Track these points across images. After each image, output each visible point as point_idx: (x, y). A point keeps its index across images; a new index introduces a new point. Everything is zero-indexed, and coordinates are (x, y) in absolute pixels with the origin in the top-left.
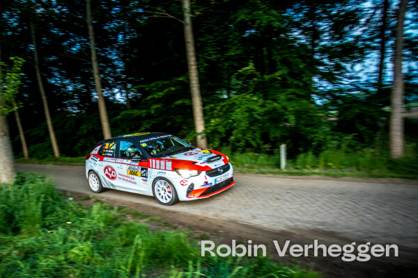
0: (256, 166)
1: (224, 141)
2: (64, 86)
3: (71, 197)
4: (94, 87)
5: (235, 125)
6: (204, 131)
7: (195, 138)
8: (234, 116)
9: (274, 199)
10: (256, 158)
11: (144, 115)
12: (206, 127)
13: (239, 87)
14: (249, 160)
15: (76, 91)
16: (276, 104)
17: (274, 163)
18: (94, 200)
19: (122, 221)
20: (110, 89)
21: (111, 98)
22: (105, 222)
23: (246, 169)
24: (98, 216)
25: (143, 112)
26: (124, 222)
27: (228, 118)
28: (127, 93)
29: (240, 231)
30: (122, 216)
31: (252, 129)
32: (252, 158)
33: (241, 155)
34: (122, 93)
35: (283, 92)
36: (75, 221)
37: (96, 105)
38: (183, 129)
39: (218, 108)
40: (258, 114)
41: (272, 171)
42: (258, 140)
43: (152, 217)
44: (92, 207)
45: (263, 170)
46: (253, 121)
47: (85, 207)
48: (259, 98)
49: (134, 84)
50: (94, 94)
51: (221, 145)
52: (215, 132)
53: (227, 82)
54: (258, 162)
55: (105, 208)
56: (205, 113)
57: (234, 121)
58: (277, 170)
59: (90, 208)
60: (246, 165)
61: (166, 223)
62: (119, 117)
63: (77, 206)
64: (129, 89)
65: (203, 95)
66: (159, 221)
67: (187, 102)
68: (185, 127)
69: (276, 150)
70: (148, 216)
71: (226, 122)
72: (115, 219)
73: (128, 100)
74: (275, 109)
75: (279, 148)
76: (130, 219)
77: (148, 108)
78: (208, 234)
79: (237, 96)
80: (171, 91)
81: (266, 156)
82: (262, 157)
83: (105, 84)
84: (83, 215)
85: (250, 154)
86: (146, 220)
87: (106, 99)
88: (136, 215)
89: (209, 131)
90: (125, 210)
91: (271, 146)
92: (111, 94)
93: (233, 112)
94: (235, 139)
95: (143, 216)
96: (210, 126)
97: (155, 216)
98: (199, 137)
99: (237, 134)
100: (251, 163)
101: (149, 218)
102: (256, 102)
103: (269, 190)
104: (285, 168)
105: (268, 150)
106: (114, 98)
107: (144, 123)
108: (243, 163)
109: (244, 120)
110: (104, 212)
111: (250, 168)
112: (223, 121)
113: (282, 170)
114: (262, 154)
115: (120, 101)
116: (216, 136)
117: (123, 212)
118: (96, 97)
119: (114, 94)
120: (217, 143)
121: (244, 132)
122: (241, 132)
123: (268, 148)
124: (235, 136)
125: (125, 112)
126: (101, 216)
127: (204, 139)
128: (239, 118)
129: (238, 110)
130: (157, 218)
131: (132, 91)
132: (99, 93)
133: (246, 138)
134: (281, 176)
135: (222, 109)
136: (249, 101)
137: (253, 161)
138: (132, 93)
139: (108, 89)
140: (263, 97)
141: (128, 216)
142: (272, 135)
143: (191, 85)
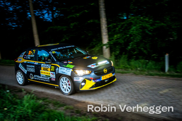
0: (146, 70)
2: (7, 7)
3: (8, 89)
4: (29, 9)
5: (132, 38)
6: (108, 42)
7: (102, 48)
8: (131, 31)
10: (146, 64)
11: (65, 30)
12: (109, 40)
13: (135, 11)
14: (141, 65)
16: (163, 24)
17: (160, 68)
18: (25, 92)
19: (45, 108)
20: (41, 10)
21: (41, 17)
22: (32, 109)
23: (138, 72)
24: (28, 104)
26: (47, 109)
27: (126, 34)
28: (53, 14)
30: (46, 104)
32: (143, 64)
33: (136, 62)
34: (49, 14)
35: (168, 15)
36: (10, 108)
37: (30, 21)
39: (119, 26)
40: (149, 31)
41: (159, 73)
42: (149, 50)
43: (68, 106)
44: (23, 97)
45: (151, 73)
47: (18, 97)
48: (150, 19)
50: (29, 13)
51: (121, 54)
52: (116, 44)
54: (148, 67)
55: (33, 99)
56: (109, 29)
57: (131, 35)
58: (162, 73)
59: (21, 98)
60: (139, 69)
61: (77, 111)
62: (47, 31)
63: (12, 97)
64: (55, 11)
65: (107, 17)
66: (72, 109)
67: (96, 21)
68: (94, 40)
70: (65, 105)
71: (125, 37)
72: (41, 106)
73: (53, 19)
75: (164, 56)
76: (51, 107)
77: (68, 25)
79: (133, 17)
80: (85, 11)
81: (154, 62)
83: (37, 7)
84: (16, 104)
85: (142, 61)
86: (63, 108)
87: (37, 18)
88: (56, 104)
89: (112, 43)
90: (48, 100)
91: (157, 55)
92: (41, 14)
93: (130, 29)
94: (131, 48)
95: (61, 105)
96: (113, 40)
97: (69, 105)
98: (105, 47)
99: (132, 44)
100: (143, 67)
101: (65, 107)
102: (147, 22)
103: (155, 88)
104: (168, 72)
105: (155, 58)
106: (43, 17)
107: (65, 36)
108: (136, 67)
109: (139, 35)
110: (32, 101)
111: (142, 71)
112: (123, 36)
113: (166, 73)
114: (151, 61)
115: (47, 20)
116: (117, 47)
117: (47, 102)
118: (30, 16)
119: (43, 14)
120: (118, 52)
121: (138, 44)
122: (136, 44)
123: (156, 57)
124: (132, 46)
125: (51, 27)
126: (30, 105)
127: (108, 49)
128: (135, 33)
129: (134, 27)
130: (71, 107)
131: (57, 12)
132: (32, 13)
133: (139, 48)
134: (164, 77)
135: (122, 27)
136: (142, 21)
137: (144, 66)
138: (56, 14)
139: (39, 10)
140: (153, 18)
141: (50, 104)
142: (159, 46)
143: (100, 9)
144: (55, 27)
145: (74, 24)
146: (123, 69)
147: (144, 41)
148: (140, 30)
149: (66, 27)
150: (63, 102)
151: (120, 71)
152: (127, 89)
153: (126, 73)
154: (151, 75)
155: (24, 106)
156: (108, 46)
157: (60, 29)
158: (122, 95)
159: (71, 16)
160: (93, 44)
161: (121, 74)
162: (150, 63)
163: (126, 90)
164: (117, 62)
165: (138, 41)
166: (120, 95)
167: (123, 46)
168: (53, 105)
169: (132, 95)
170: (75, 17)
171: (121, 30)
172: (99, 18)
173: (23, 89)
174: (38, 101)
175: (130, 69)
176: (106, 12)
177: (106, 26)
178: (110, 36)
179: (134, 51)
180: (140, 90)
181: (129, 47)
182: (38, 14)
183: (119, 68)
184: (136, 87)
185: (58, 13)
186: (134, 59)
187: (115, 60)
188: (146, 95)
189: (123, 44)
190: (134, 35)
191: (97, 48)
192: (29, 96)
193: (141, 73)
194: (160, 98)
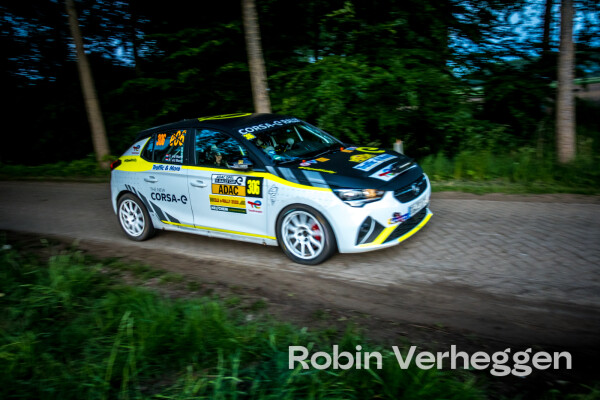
3: (8, 243)
5: (322, 106)
8: (320, 92)
11: (167, 87)
16: (387, 74)
19: (111, 284)
20: (105, 39)
21: (107, 56)
22: (73, 288)
25: (165, 83)
26: (116, 287)
27: (310, 96)
28: (136, 48)
29: (322, 292)
30: (114, 274)
31: (350, 115)
34: (126, 48)
35: (399, 54)
36: (12, 292)
39: (295, 79)
40: (360, 90)
42: (361, 132)
43: (168, 275)
46: (351, 101)
49: (148, 31)
50: (72, 46)
56: (271, 84)
57: (320, 100)
61: (192, 284)
62: (120, 90)
64: (142, 41)
65: (267, 56)
66: (180, 281)
67: (241, 66)
70: (161, 273)
71: (307, 102)
72: (98, 280)
73: (138, 60)
74: (385, 82)
75: (391, 147)
76: (127, 280)
78: (265, 299)
80: (213, 45)
86: (158, 280)
87: (95, 60)
88: (141, 271)
90: (119, 263)
92: (105, 47)
93: (318, 85)
95: (153, 273)
101: (163, 277)
102: (356, 70)
106: (112, 56)
107: (168, 103)
109: (337, 100)
110: (75, 270)
112: (302, 101)
115: (123, 62)
117: (116, 268)
119: (112, 49)
121: (336, 120)
122: (331, 120)
125: (131, 82)
126: (68, 279)
128: (328, 95)
129: (326, 82)
130: (177, 275)
131: (148, 45)
133: (340, 128)
135: (300, 79)
136: (344, 68)
138: (146, 49)
139: (99, 38)
140: (367, 60)
141: (124, 273)
142: (382, 124)
143: (247, 37)
144: (141, 81)
145: (187, 73)
147: (350, 112)
149: (169, 80)
155: (50, 284)
157: (155, 86)
159: (179, 53)
165: (337, 112)
168: (133, 275)
170: (189, 55)
171: (299, 88)
172: (244, 57)
176: (265, 44)
177: (264, 77)
178: (275, 102)
182: (96, 47)
185: (151, 47)
190: (327, 99)
192: (69, 256)
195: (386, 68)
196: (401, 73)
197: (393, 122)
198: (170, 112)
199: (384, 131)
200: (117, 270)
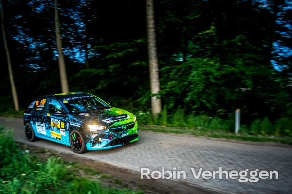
0: (208, 129)
1: (179, 103)
2: (28, 43)
3: (28, 149)
4: (56, 46)
5: (192, 86)
6: (159, 92)
7: (150, 99)
8: (190, 78)
9: (226, 163)
10: (210, 121)
11: (101, 74)
12: (161, 89)
13: (195, 51)
14: (202, 123)
15: (38, 48)
16: (233, 69)
17: (228, 127)
18: (48, 153)
19: (75, 176)
20: (71, 48)
21: (71, 57)
22: (58, 176)
23: (198, 132)
24: (52, 169)
25: (101, 72)
26: (77, 177)
27: (183, 81)
28: (86, 53)
30: (75, 171)
31: (207, 92)
32: (205, 122)
33: (195, 119)
34: (81, 53)
35: (240, 57)
36: (30, 173)
37: (56, 62)
38: (138, 90)
39: (174, 71)
41: (226, 135)
42: (213, 103)
43: (104, 174)
44: (47, 160)
45: (216, 133)
46: (208, 85)
47: (39, 160)
48: (216, 62)
49: (93, 44)
50: (55, 52)
51: (175, 107)
52: (169, 94)
53: (184, 45)
54: (211, 126)
55: (59, 163)
56: (160, 74)
57: (190, 83)
58: (230, 134)
59: (44, 161)
60: (199, 128)
61: (117, 181)
62: (78, 75)
64: (89, 49)
65: (159, 58)
66: (110, 178)
67: (144, 63)
68: (140, 88)
69: (230, 115)
70: (100, 173)
71: (181, 84)
72: (69, 173)
73: (87, 60)
74: (232, 73)
75: (234, 112)
76: (82, 175)
77: (106, 67)
79: (194, 59)
80: (129, 50)
81: (220, 120)
82: (216, 121)
83: (66, 44)
84: (37, 168)
85: (204, 117)
86: (98, 176)
87: (66, 58)
88: (87, 171)
89: (164, 93)
90: (78, 165)
91: (225, 111)
92: (71, 53)
93: (189, 74)
94: (190, 100)
95: (95, 172)
96: (165, 88)
97: (106, 172)
98: (154, 98)
99: (192, 95)
100: (204, 126)
101: (101, 175)
103: (222, 154)
104: (238, 133)
105: (222, 114)
106: (74, 57)
107: (102, 82)
108: (196, 126)
109: (200, 83)
110: (58, 166)
111: (203, 131)
112: (179, 84)
113: (236, 134)
114: (216, 118)
115: (79, 61)
116: (171, 98)
117: (76, 167)
118: (57, 55)
119: (74, 54)
120: (172, 105)
121: (199, 94)
122: (196, 94)
123: (223, 112)
124: (190, 98)
126: (55, 170)
127: (158, 100)
128: (196, 80)
129: (194, 73)
130: (109, 175)
131: (92, 51)
132: (60, 51)
133: (200, 100)
134: (234, 140)
135: (178, 71)
136: (206, 65)
137: (206, 124)
138: (91, 53)
139: (68, 48)
140: (220, 60)
141: (80, 171)
142: (227, 99)
143: (149, 47)
144: (89, 70)
145: (114, 66)
146: (178, 128)
147: (207, 91)
148: (203, 76)
149: (103, 70)
150: (98, 169)
151: (174, 129)
152: (183, 154)
153: (181, 133)
154: (215, 136)
155: (47, 172)
156: (159, 96)
157: (96, 73)
158: (177, 162)
159: (111, 56)
160: (138, 93)
161: (175, 134)
162: (215, 120)
163: (182, 156)
164: (171, 117)
165: (200, 90)
166: (174, 162)
167: (179, 97)
169: (191, 163)
170: (116, 57)
171: (177, 76)
172: (147, 59)
173: (46, 150)
174: (65, 166)
175: (187, 128)
176: (158, 51)
177: (157, 70)
178: (162, 83)
179: (194, 103)
180: (202, 156)
181: (188, 99)
182: (67, 53)
183: (173, 126)
184: (196, 151)
185: (93, 53)
186: (192, 115)
187: (167, 116)
188: (210, 163)
189: (179, 94)
190: (195, 82)
191: (143, 99)
192: (54, 159)
193: (202, 133)
194: (229, 167)
195: (233, 65)
196: (242, 68)
197: (234, 97)
198: (103, 87)
199: (228, 102)
200: (77, 169)
